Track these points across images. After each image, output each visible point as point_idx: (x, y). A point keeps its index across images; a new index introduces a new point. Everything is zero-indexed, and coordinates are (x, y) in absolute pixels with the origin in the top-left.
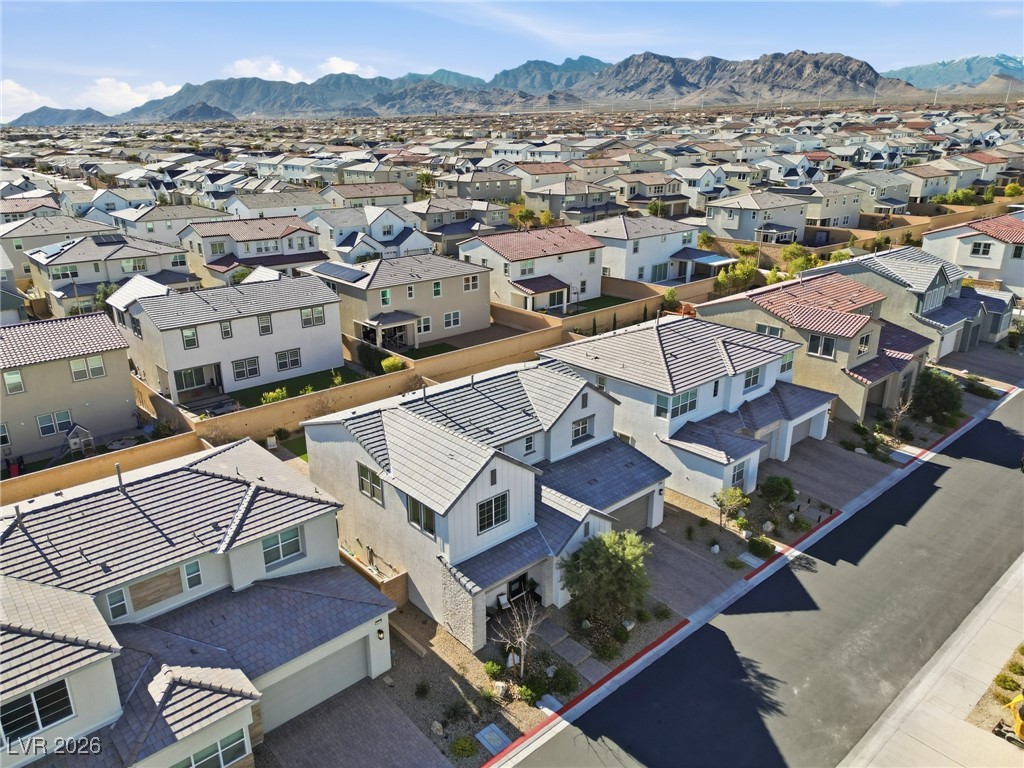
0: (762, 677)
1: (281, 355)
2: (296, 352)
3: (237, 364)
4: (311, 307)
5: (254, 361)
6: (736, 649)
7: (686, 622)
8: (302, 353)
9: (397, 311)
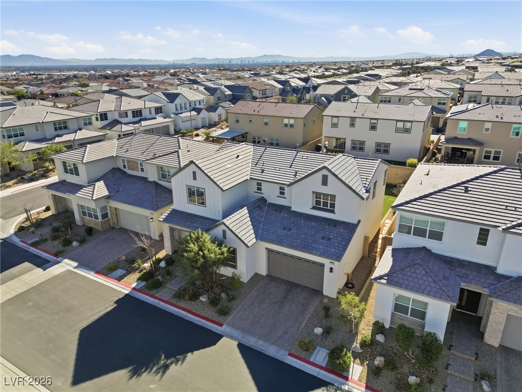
0: (166, 367)
1: (378, 144)
2: (388, 145)
3: (353, 142)
4: (404, 121)
5: (362, 143)
6: (195, 352)
7: (221, 325)
8: (392, 147)
9: (469, 139)
